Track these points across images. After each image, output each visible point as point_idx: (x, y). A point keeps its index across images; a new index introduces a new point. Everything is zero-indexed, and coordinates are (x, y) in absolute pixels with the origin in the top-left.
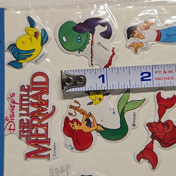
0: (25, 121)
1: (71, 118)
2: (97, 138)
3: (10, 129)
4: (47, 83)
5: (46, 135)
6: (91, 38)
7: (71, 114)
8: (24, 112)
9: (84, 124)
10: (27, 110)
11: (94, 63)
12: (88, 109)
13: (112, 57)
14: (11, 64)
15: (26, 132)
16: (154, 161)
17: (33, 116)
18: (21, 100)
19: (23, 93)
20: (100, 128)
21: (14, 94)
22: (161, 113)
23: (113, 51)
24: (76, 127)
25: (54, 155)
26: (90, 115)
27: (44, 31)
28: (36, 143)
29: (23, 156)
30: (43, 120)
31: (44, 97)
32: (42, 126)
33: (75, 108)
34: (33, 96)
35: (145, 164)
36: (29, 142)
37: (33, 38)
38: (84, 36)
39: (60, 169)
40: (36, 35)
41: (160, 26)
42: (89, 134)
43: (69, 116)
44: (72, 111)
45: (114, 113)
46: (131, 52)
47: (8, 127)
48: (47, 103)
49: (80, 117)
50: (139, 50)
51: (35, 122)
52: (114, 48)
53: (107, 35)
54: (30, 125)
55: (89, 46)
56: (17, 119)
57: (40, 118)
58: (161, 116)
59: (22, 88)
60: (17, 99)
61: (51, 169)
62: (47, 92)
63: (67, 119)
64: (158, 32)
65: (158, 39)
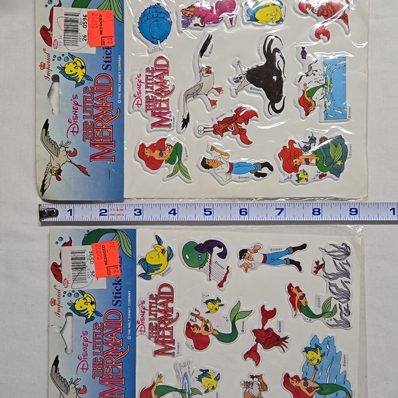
0: (154, 325)
1: (192, 324)
2: (213, 340)
3: (141, 331)
4: (172, 293)
5: (171, 336)
6: (209, 257)
7: (192, 321)
8: (153, 317)
9: (203, 329)
10: (156, 315)
11: (211, 278)
12: (206, 317)
13: (226, 274)
14: (142, 276)
15: (154, 333)
16: (257, 359)
17: (161, 320)
18: (151, 307)
19: (151, 301)
20: (215, 332)
21: (144, 302)
22: (264, 322)
23: (227, 269)
24: (197, 331)
25: (178, 353)
26: (208, 322)
27: (169, 248)
28: (163, 343)
29: (151, 354)
30: (169, 324)
31: (170, 305)
32: (168, 329)
33: (196, 316)
34: (160, 304)
35: (250, 361)
36: (156, 342)
37: (161, 254)
38: (204, 255)
39: (182, 365)
40: (163, 251)
41: (266, 250)
42: (207, 337)
43: (190, 322)
44: (193, 318)
45: (227, 321)
46: (242, 270)
47: (139, 329)
48: (172, 310)
49: (199, 323)
50: (249, 269)
51: (162, 326)
52: (228, 267)
53: (223, 255)
54: (157, 328)
55: (208, 264)
56: (147, 323)
57: (167, 322)
58: (264, 325)
59: (151, 296)
60: (147, 306)
61: (175, 365)
62: (172, 301)
63: (189, 324)
64: (265, 255)
65: (264, 262)
